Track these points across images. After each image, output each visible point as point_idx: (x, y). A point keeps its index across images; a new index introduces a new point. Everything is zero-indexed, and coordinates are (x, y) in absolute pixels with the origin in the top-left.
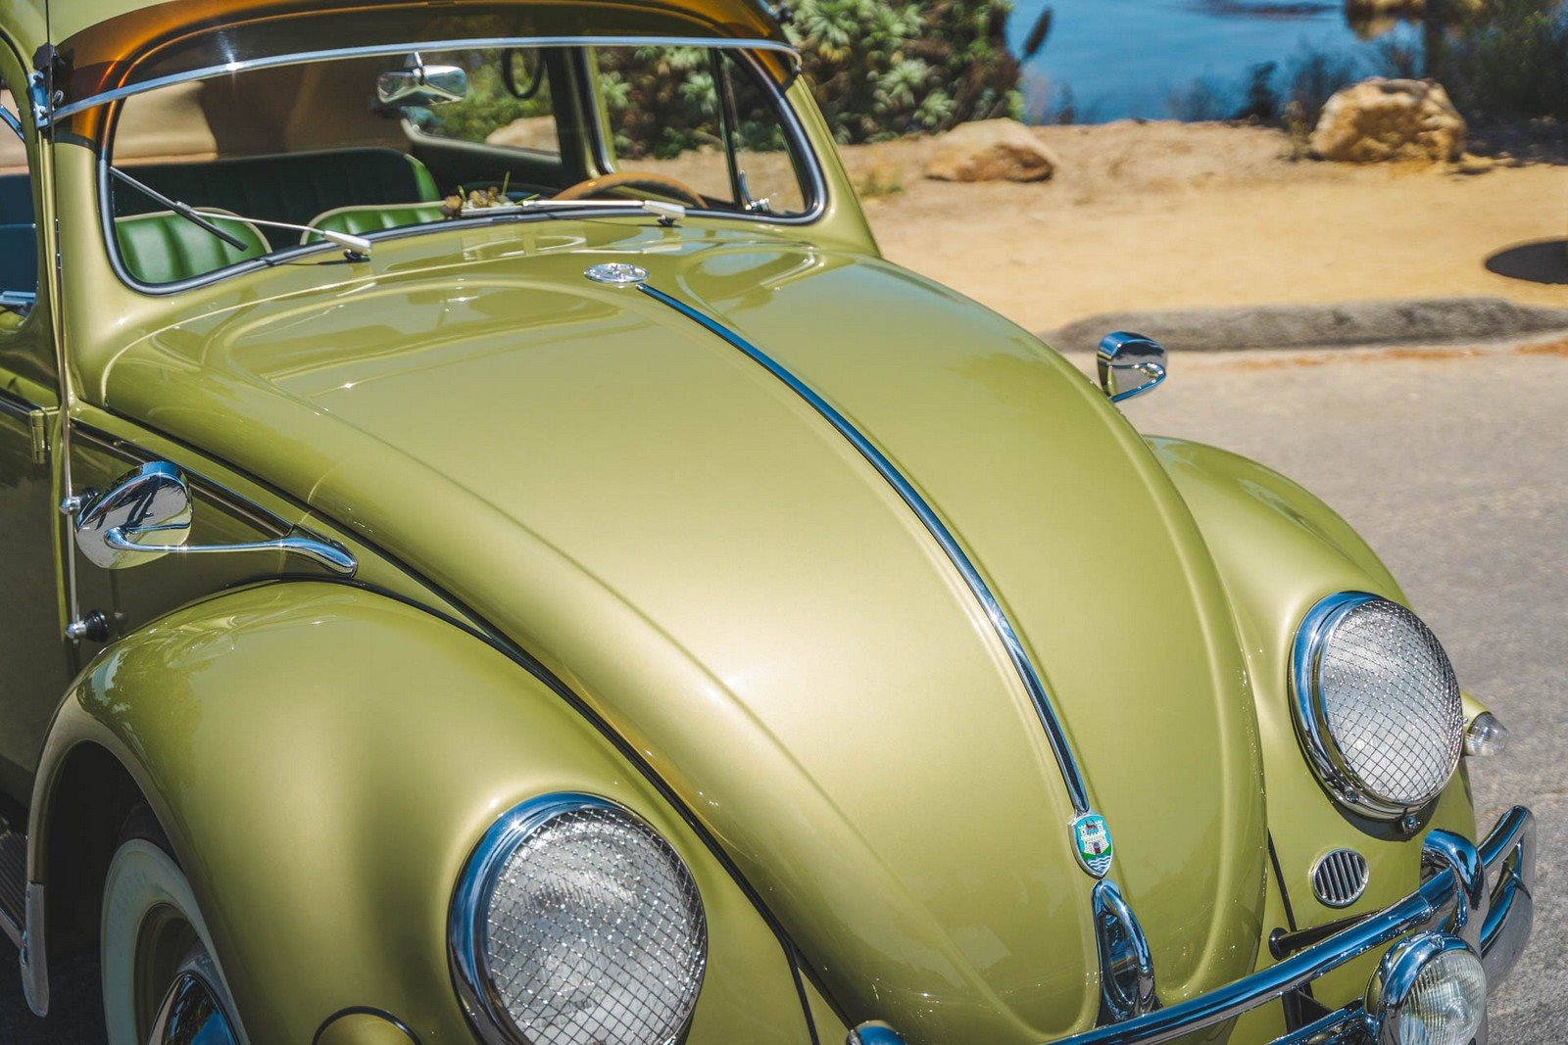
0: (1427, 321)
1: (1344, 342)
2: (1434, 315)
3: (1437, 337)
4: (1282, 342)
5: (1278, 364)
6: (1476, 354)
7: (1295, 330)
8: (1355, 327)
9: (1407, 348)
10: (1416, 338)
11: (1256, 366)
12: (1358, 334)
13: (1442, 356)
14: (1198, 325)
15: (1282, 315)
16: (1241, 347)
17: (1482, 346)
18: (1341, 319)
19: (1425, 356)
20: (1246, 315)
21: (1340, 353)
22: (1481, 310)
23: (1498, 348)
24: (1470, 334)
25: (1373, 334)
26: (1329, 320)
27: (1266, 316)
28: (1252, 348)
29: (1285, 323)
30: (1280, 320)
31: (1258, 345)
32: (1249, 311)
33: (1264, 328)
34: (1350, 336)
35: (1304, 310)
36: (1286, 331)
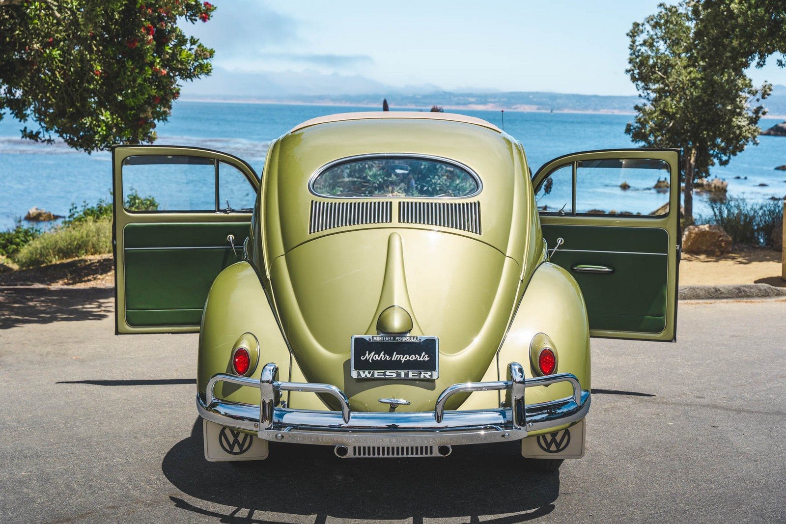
0: (744, 291)
1: (718, 298)
2: (747, 289)
3: (748, 296)
4: (698, 297)
5: (698, 303)
6: (762, 301)
7: (702, 293)
8: (722, 293)
9: (739, 299)
10: (742, 297)
11: (692, 304)
12: (723, 295)
13: (752, 302)
15: (698, 288)
17: (764, 300)
18: (717, 290)
19: (746, 302)
20: (686, 289)
21: (718, 301)
22: (762, 289)
23: (769, 300)
24: (759, 297)
25: (728, 295)
26: (713, 290)
28: (688, 299)
29: (698, 291)
30: (696, 290)
31: (690, 298)
32: (686, 287)
33: (692, 293)
34: (720, 296)
35: (704, 287)
36: (699, 294)
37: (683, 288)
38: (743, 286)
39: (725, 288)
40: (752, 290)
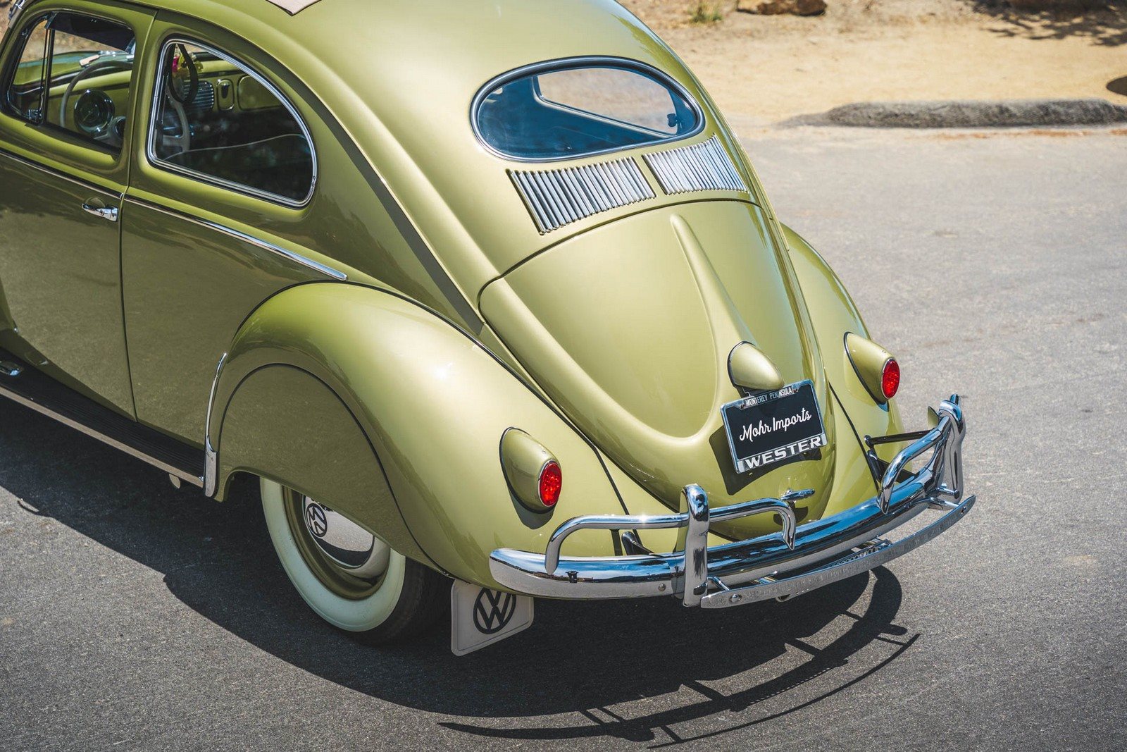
0: (1055, 112)
1: (1002, 125)
2: (1060, 109)
3: (1062, 123)
4: (965, 123)
5: (962, 136)
6: (1086, 133)
7: (973, 115)
8: (1012, 116)
9: (1044, 129)
10: (1050, 124)
11: (948, 137)
12: (1015, 120)
13: (1066, 135)
14: (913, 112)
15: (967, 107)
16: (940, 126)
17: (1091, 130)
18: (1002, 110)
20: (944, 107)
21: (1001, 131)
22: (1091, 107)
23: (1100, 130)
24: (1083, 123)
25: (1023, 120)
26: (996, 110)
27: (957, 107)
28: (947, 127)
29: (967, 112)
30: (964, 110)
31: (951, 125)
32: (945, 104)
33: (954, 115)
34: (1008, 121)
35: (980, 104)
36: (968, 117)
37: (939, 105)
38: (1054, 103)
39: (1017, 106)
40: (1071, 111)
